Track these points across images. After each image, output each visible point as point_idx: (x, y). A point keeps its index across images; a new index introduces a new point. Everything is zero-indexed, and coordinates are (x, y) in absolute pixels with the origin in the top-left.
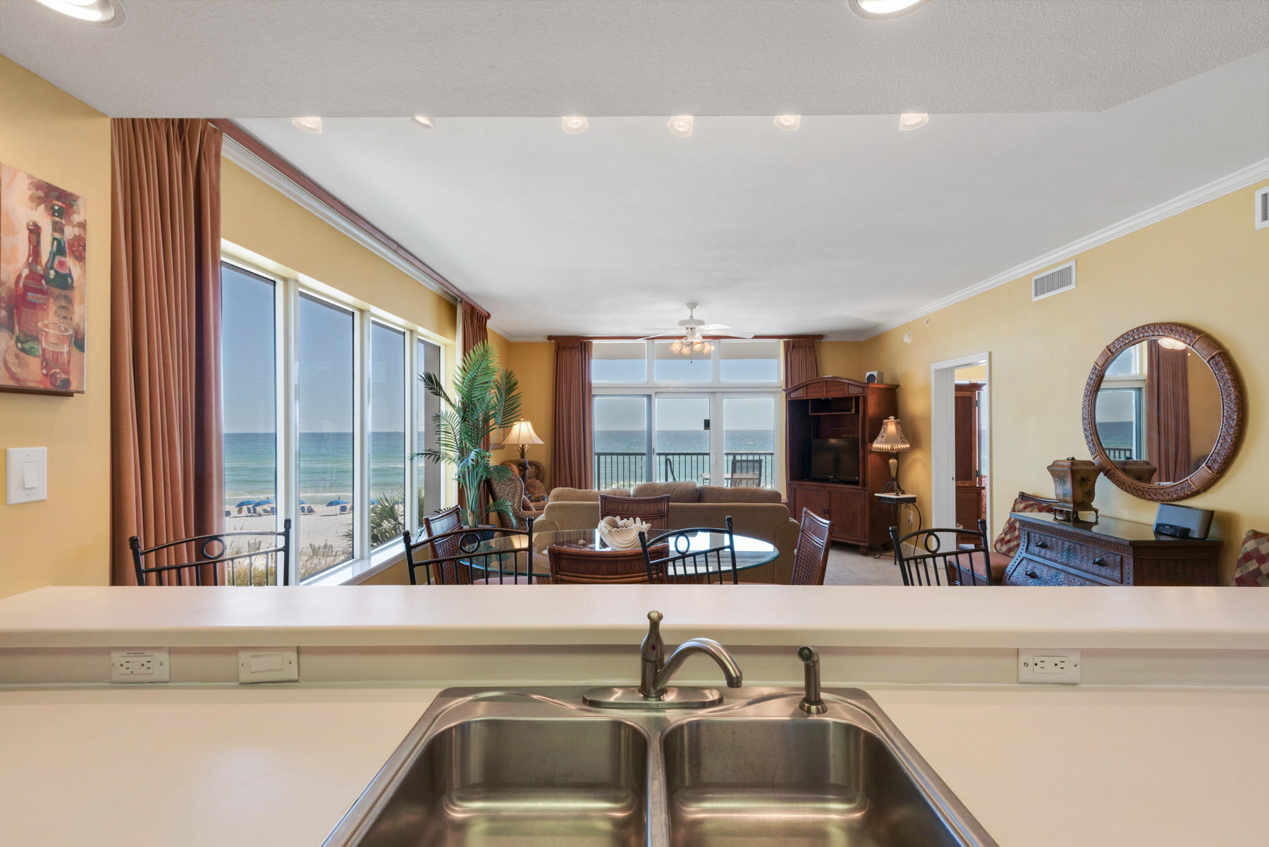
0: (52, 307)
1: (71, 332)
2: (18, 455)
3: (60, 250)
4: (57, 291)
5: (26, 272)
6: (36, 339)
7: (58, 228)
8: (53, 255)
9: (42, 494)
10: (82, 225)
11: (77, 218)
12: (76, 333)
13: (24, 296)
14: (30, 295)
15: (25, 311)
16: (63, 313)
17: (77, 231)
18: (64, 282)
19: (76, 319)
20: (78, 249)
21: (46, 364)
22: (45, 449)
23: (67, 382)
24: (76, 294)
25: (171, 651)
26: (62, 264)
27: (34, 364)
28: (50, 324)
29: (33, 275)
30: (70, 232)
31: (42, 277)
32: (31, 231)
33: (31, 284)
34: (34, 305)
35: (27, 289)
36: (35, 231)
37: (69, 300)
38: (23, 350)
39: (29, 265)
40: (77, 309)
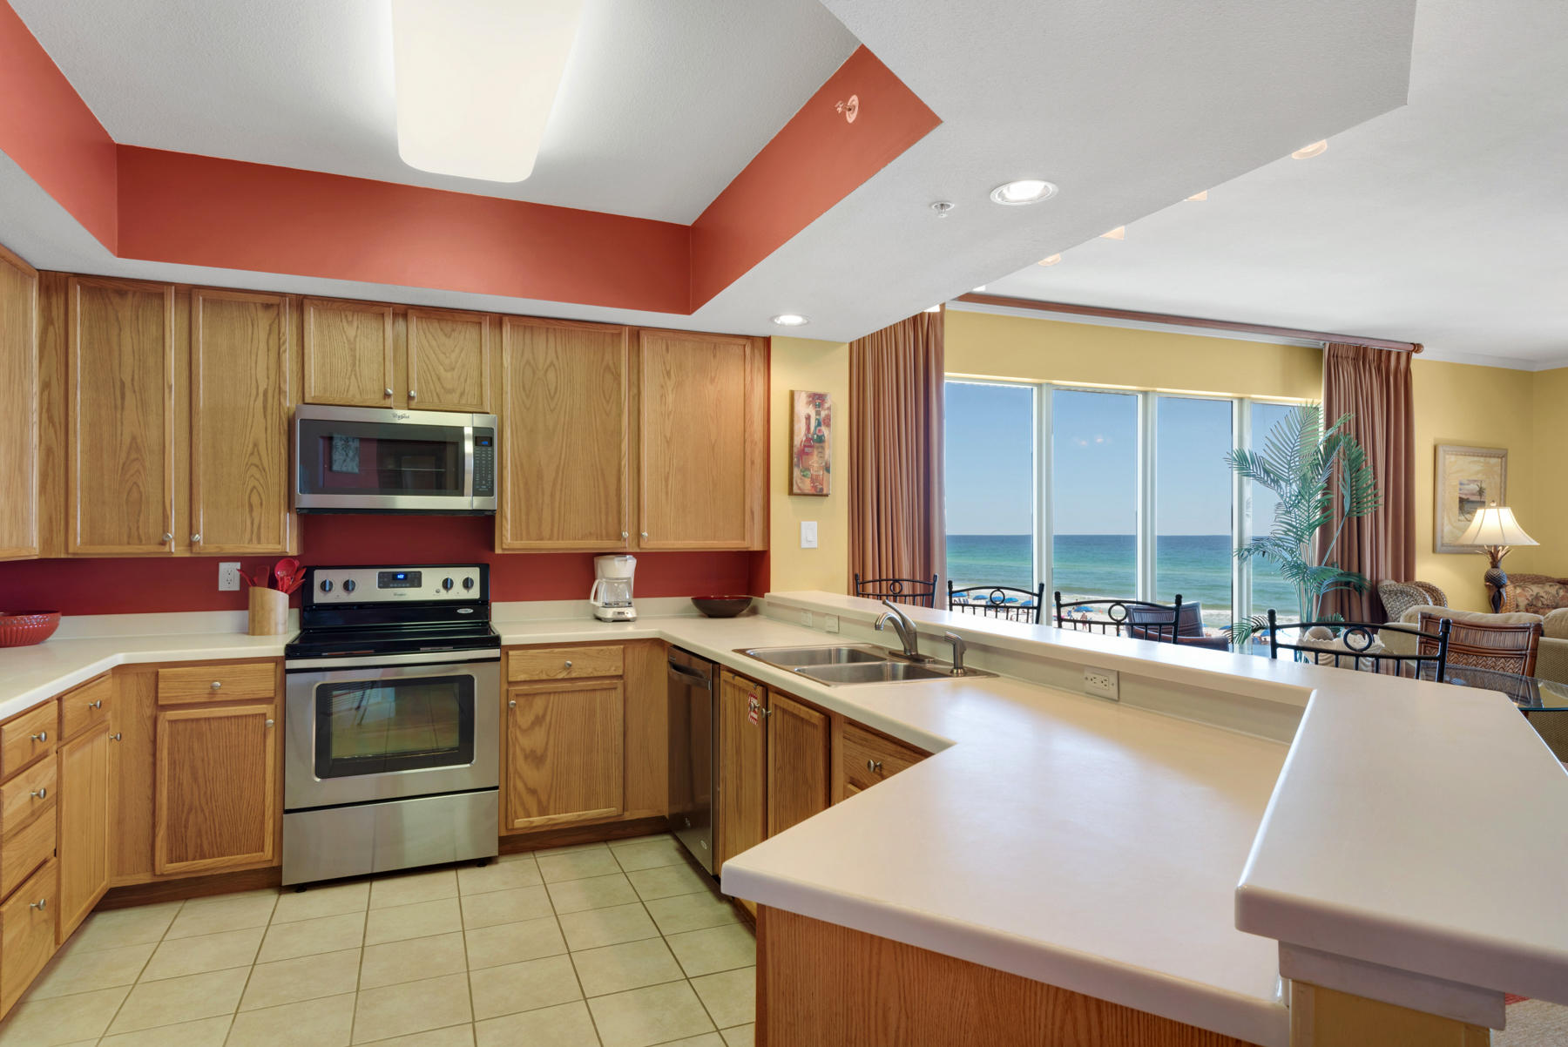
0: (816, 452)
1: (824, 464)
2: (804, 524)
3: (819, 424)
4: (817, 445)
5: (804, 439)
6: (809, 470)
7: (818, 413)
8: (816, 427)
9: (815, 545)
10: (829, 409)
11: (826, 405)
12: (826, 464)
13: (804, 450)
14: (806, 449)
15: (804, 457)
16: (820, 455)
17: (826, 412)
18: (821, 440)
19: (826, 457)
20: (826, 422)
21: (813, 480)
22: (816, 523)
23: (822, 490)
24: (826, 444)
25: (813, 613)
26: (820, 431)
27: (808, 481)
28: (814, 462)
29: (808, 440)
30: (823, 413)
31: (811, 439)
32: (806, 419)
33: (807, 444)
34: (807, 454)
35: (805, 446)
36: (808, 418)
37: (823, 448)
38: (804, 476)
39: (806, 435)
40: (827, 452)
